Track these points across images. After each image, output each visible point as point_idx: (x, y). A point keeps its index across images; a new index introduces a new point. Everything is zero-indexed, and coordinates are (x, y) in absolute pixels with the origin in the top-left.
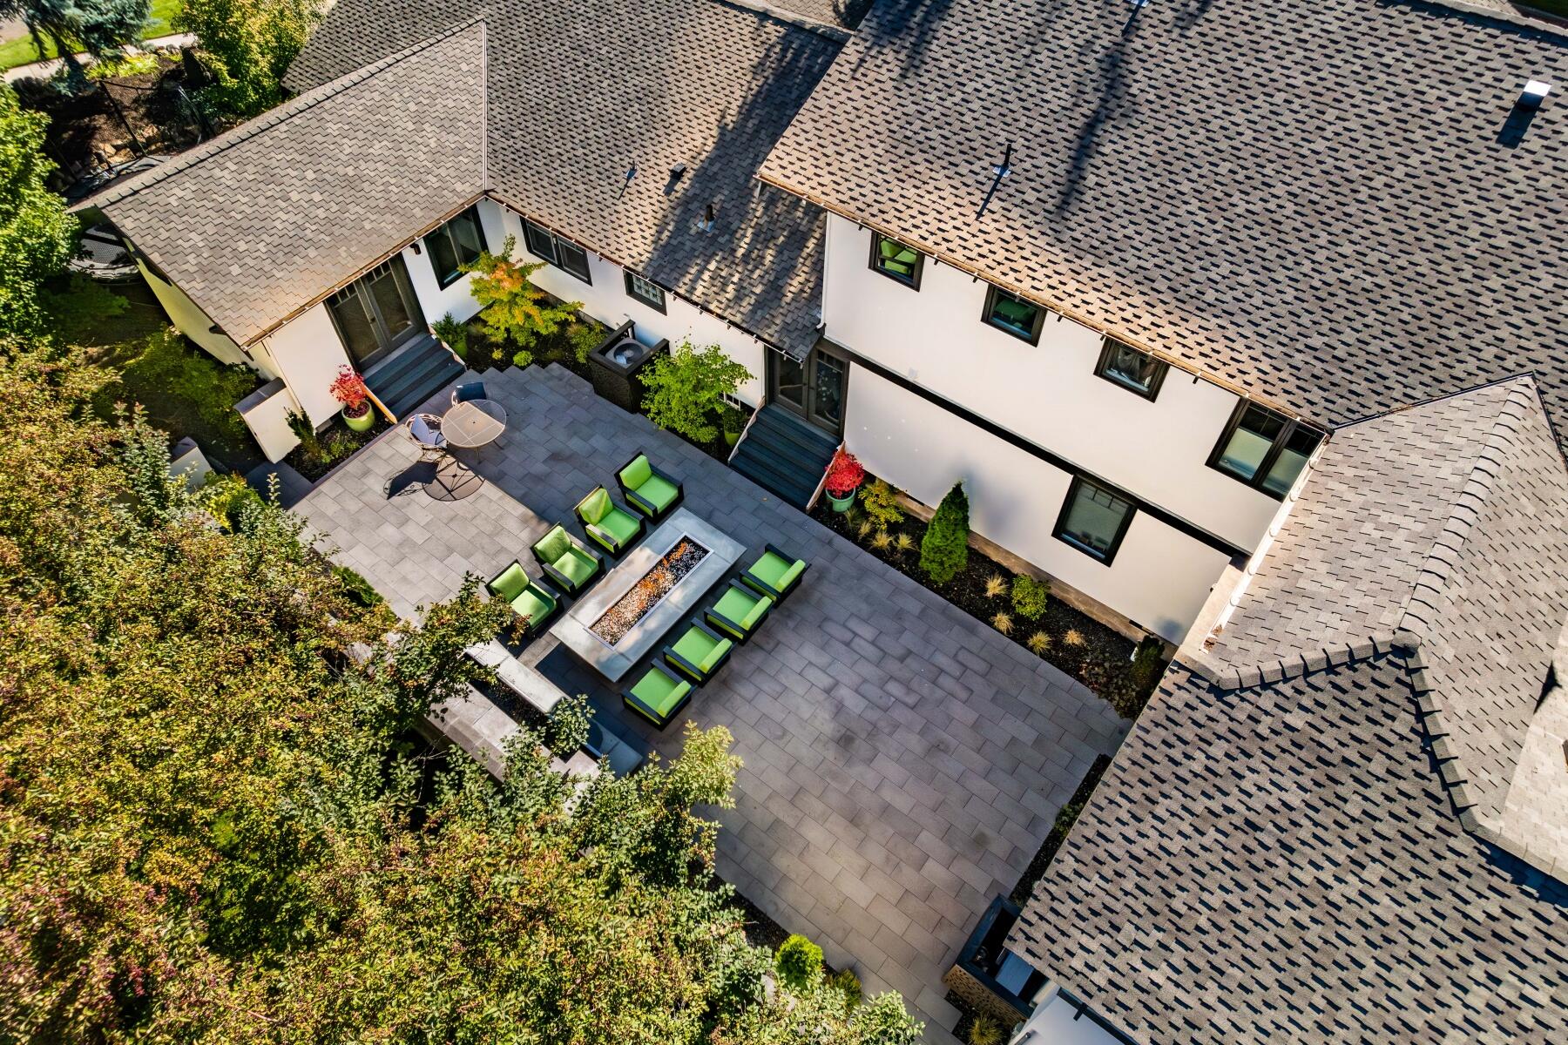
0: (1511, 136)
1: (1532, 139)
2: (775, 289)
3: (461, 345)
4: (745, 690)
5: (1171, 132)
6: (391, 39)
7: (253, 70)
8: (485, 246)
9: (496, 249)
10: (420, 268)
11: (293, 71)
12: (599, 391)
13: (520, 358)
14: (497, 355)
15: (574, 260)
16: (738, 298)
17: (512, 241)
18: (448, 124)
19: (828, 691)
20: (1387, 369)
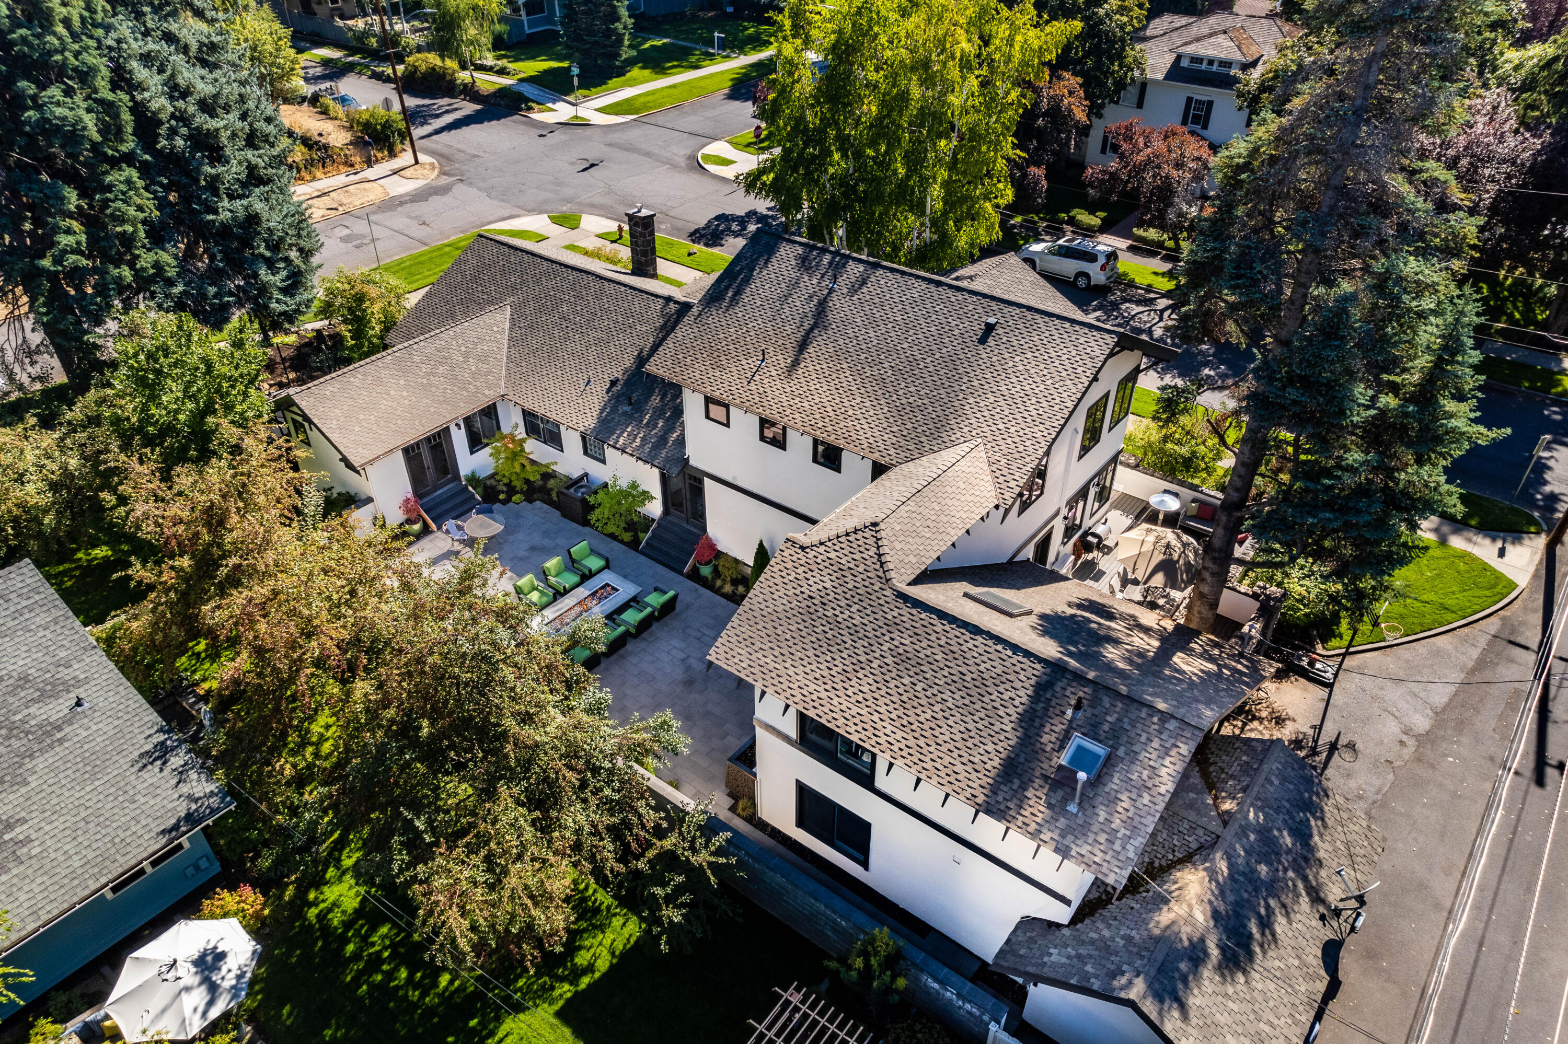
0: (983, 340)
1: (991, 342)
2: (663, 440)
3: (480, 489)
4: (634, 660)
5: (841, 342)
6: (453, 316)
7: (371, 332)
8: (499, 428)
9: (506, 429)
10: (459, 438)
11: (392, 334)
12: (564, 515)
13: (516, 498)
14: (502, 496)
15: (553, 438)
16: (642, 445)
17: (517, 426)
18: (483, 358)
19: (683, 660)
20: (923, 439)
